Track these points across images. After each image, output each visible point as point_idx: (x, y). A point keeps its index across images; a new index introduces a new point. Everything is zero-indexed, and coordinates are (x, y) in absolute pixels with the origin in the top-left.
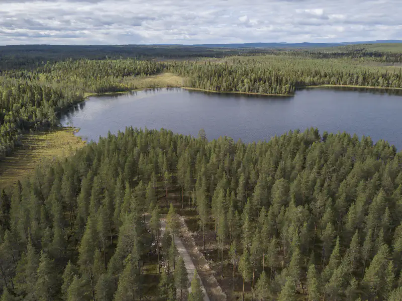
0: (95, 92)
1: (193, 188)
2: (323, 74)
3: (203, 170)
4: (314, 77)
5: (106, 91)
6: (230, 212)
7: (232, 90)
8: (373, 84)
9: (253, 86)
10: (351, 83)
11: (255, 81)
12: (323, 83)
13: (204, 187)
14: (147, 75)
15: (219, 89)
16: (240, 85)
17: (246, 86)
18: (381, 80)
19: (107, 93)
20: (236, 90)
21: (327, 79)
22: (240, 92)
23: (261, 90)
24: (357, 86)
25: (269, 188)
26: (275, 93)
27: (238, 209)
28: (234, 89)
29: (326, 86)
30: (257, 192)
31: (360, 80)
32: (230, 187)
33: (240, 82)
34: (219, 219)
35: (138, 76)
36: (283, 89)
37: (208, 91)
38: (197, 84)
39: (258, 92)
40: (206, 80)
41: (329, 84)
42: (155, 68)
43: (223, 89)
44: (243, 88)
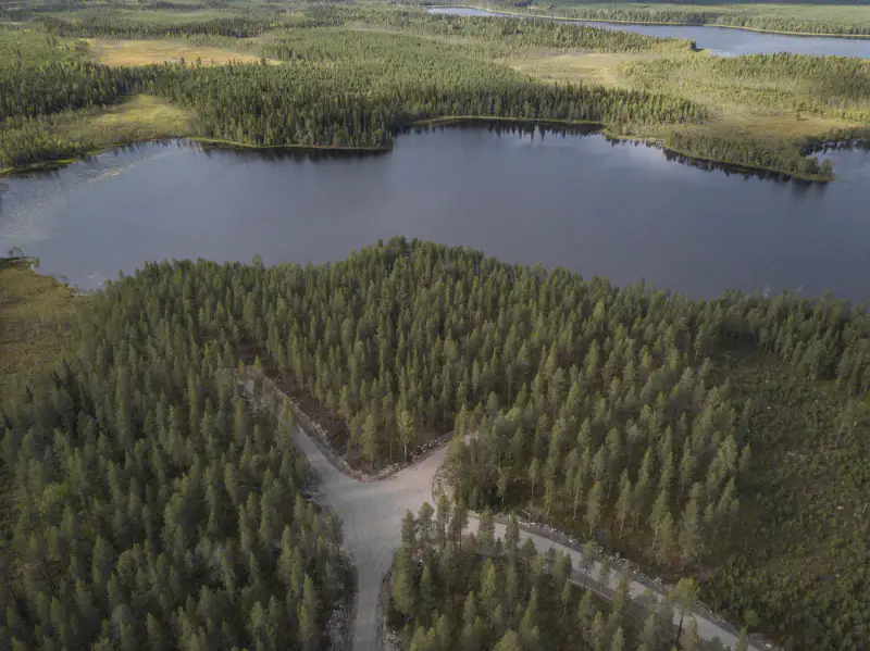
0: (9, 164)
1: (265, 338)
2: (440, 96)
3: (273, 318)
4: (426, 102)
5: (32, 160)
6: (305, 356)
7: (285, 142)
8: (516, 114)
9: (322, 133)
10: (484, 112)
11: (324, 123)
12: (442, 114)
13: (277, 336)
14: (100, 105)
15: (262, 140)
16: (299, 132)
17: (310, 134)
18: (526, 106)
19: (35, 166)
20: (293, 142)
21: (446, 106)
22: (300, 145)
23: (335, 140)
24: (494, 118)
25: (338, 328)
26: (360, 145)
27: (311, 351)
28: (288, 140)
29: (445, 118)
30: (327, 334)
31: (497, 107)
32: (302, 333)
33: (297, 126)
34: (296, 362)
35: (82, 111)
36: (374, 139)
37: (240, 144)
38: (218, 132)
39: (331, 144)
40: (233, 120)
41: (450, 114)
42: (112, 85)
43: (269, 142)
44: (306, 137)
